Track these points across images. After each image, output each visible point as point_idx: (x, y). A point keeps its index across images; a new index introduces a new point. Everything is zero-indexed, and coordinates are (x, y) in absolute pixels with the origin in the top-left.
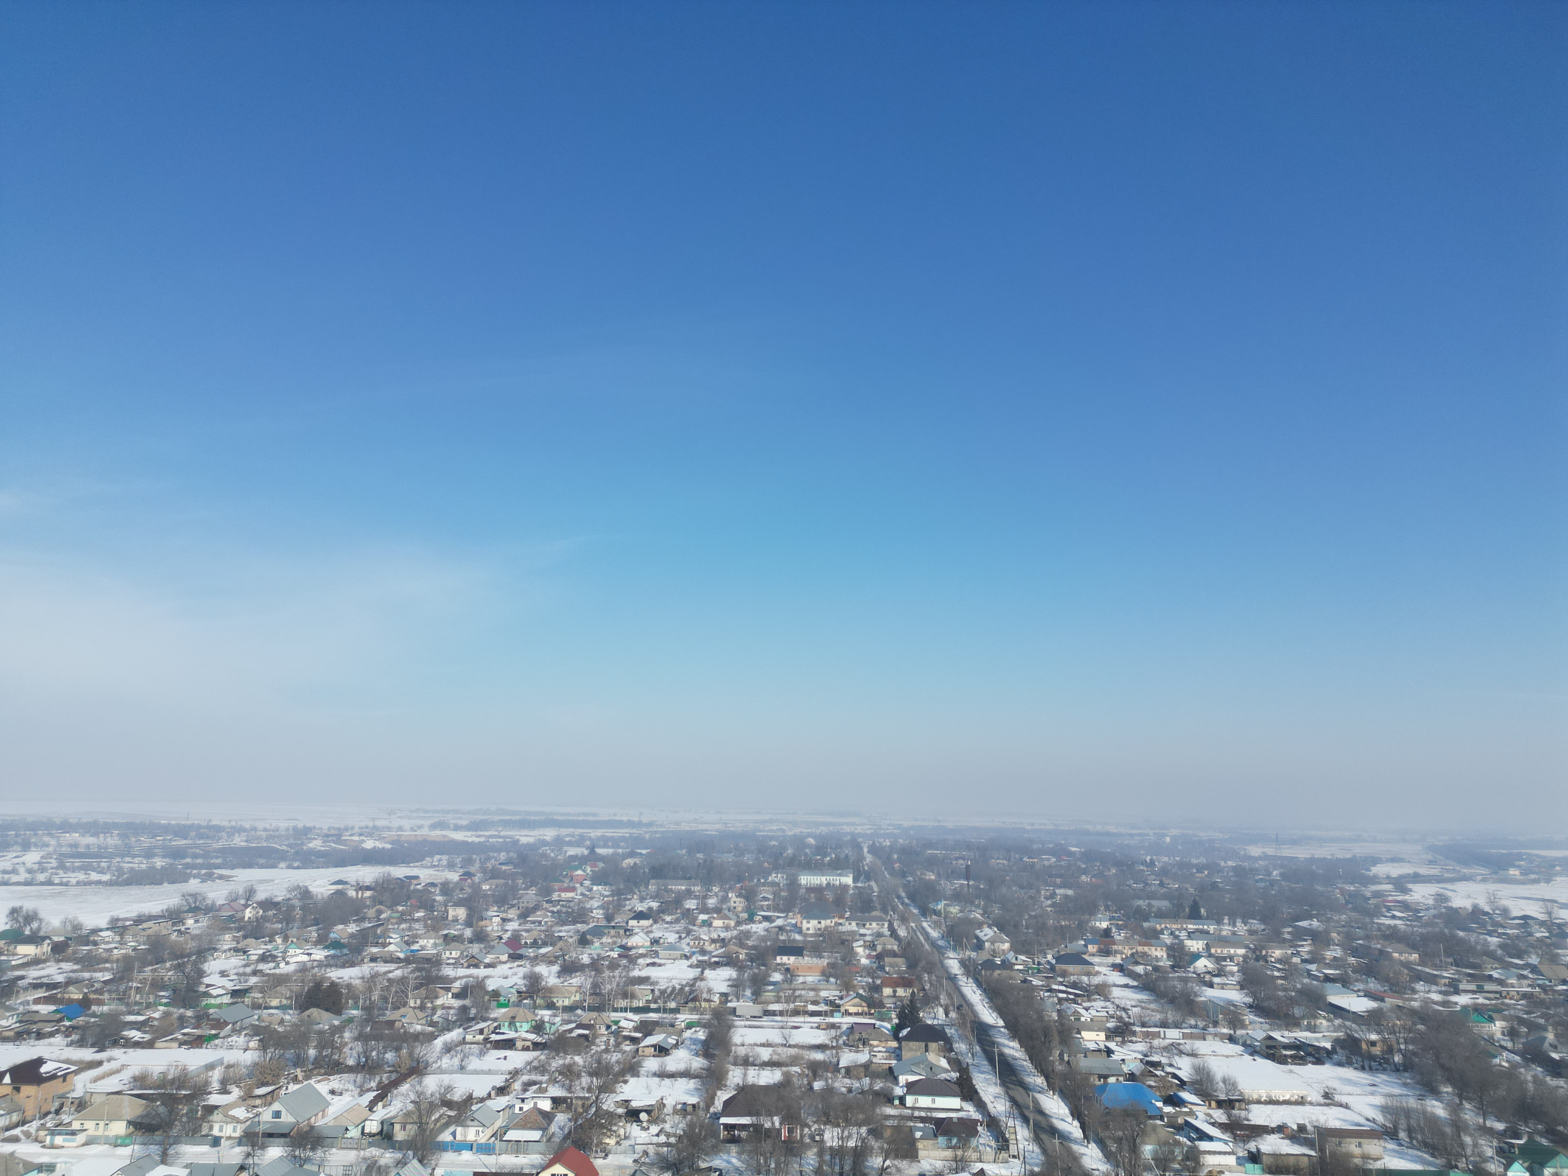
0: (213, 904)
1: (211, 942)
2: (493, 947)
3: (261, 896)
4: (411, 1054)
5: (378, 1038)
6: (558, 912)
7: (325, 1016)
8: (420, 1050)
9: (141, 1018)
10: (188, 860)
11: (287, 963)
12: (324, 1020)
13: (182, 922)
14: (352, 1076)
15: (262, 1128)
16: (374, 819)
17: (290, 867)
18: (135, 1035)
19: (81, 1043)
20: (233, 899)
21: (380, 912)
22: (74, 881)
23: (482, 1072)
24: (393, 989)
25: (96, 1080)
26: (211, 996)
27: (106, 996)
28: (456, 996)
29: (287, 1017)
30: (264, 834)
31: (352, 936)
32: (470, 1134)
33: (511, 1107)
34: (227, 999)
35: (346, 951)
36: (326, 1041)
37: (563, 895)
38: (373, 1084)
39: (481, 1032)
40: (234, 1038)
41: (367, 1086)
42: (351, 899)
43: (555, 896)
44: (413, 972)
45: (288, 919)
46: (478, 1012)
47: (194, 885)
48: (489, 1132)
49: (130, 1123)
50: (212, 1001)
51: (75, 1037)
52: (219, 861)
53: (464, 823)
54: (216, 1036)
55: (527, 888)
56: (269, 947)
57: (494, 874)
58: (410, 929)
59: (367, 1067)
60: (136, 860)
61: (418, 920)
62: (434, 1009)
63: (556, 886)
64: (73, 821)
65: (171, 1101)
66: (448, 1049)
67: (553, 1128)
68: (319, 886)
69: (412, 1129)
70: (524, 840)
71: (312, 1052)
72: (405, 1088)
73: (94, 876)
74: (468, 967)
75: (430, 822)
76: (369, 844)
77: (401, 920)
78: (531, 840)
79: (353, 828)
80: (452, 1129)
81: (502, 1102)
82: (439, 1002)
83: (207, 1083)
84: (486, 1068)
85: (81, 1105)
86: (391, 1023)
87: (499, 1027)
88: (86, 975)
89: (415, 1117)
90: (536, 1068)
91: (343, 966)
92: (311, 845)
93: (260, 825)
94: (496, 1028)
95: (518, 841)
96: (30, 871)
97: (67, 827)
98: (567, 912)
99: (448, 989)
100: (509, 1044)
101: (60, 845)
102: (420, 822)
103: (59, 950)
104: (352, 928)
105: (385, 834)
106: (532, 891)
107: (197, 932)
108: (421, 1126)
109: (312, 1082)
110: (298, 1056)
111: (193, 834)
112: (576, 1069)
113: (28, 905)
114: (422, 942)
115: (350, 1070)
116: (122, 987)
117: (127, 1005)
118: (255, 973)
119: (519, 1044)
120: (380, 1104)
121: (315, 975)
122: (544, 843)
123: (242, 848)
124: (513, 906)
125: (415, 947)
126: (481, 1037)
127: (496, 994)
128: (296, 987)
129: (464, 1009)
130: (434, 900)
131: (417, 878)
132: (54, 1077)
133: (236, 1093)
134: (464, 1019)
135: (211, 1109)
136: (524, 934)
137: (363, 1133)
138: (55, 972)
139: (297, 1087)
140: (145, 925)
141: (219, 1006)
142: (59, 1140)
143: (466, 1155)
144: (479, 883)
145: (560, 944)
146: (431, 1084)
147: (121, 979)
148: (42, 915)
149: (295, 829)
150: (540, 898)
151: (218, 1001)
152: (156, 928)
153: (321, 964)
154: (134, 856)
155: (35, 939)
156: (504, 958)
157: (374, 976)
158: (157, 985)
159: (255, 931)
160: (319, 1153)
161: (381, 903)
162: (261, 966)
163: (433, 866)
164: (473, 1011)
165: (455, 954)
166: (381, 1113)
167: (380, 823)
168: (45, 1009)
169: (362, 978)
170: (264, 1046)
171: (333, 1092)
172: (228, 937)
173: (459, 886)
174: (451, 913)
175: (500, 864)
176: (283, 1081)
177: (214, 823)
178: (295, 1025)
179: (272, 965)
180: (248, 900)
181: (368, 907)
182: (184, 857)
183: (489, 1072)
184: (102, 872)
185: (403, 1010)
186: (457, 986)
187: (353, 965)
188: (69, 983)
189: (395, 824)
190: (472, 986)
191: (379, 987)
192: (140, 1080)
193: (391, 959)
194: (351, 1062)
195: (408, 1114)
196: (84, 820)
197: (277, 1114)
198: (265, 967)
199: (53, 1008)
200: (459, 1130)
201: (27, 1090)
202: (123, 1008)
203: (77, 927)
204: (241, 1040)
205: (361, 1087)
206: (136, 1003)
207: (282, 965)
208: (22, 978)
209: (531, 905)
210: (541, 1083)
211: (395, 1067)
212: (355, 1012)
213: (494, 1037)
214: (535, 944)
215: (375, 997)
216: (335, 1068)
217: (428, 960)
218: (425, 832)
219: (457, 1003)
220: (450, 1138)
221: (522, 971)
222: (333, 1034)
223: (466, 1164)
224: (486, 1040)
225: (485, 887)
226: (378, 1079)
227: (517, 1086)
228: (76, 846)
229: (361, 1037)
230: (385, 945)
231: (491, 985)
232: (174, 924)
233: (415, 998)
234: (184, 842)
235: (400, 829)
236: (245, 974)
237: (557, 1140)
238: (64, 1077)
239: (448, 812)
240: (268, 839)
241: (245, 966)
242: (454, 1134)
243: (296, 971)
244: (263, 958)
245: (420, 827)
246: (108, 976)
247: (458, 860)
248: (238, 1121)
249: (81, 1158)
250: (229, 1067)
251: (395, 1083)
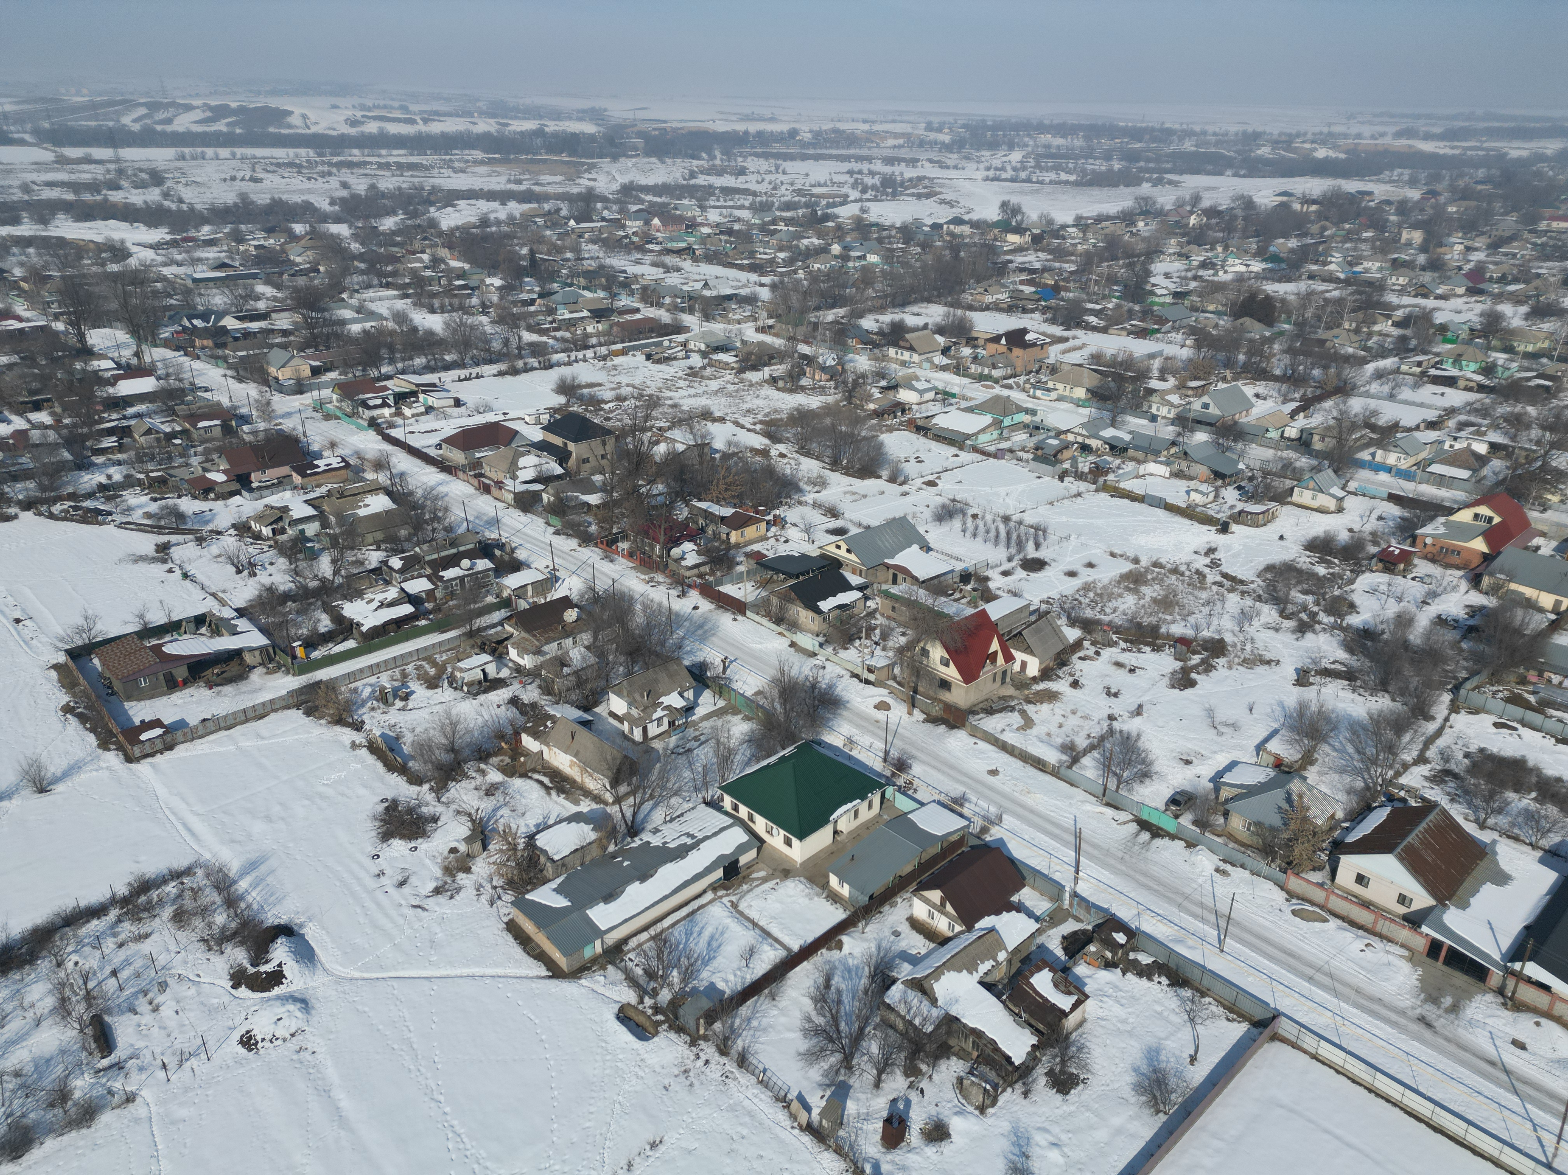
0: (1162, 209)
1: (1158, 245)
2: (1449, 278)
3: (1206, 204)
4: (1339, 375)
5: (1307, 354)
6: (1542, 244)
7: (1258, 326)
8: (1349, 372)
9: (1098, 307)
10: (1142, 164)
11: (1226, 272)
12: (1256, 330)
13: (1134, 224)
14: (1277, 385)
15: (1192, 415)
16: (1329, 125)
17: (1236, 175)
18: (1093, 320)
19: (1053, 321)
20: (1180, 204)
21: (1324, 229)
22: (1047, 180)
23: (1413, 404)
24: (1329, 309)
25: (1064, 352)
26: (1155, 294)
27: (1072, 285)
28: (1396, 324)
29: (1222, 323)
30: (1213, 139)
31: (1292, 251)
32: (1392, 459)
33: (1441, 442)
34: (1169, 300)
35: (1284, 266)
36: (1256, 349)
37: (1555, 224)
38: (1297, 395)
39: (1419, 364)
40: (1173, 335)
41: (1290, 396)
42: (1295, 213)
43: (1543, 226)
44: (1352, 294)
45: (1229, 229)
46: (1419, 344)
47: (1145, 189)
48: (1412, 461)
49: (1088, 390)
50: (1157, 299)
51: (1049, 315)
52: (1169, 166)
53: (1438, 130)
54: (1158, 331)
55: (1506, 214)
56: (1210, 254)
57: (1465, 195)
58: (1355, 249)
59: (1291, 379)
60: (1098, 162)
61: (1365, 240)
62: (1370, 335)
63: (1547, 212)
64: (1046, 122)
65: (1119, 379)
66: (1379, 375)
67: (1486, 471)
68: (1264, 197)
69: (1330, 442)
70: (1514, 154)
71: (1242, 357)
72: (1328, 404)
73: (1063, 176)
74: (1416, 296)
75: (1392, 129)
76: (1321, 153)
77: (1346, 239)
78: (1525, 153)
79: (1305, 134)
80: (1372, 450)
81: (1432, 435)
82: (1376, 328)
83: (1148, 370)
84: (1418, 400)
85: (1054, 370)
86: (1322, 342)
87: (1441, 362)
88: (1057, 265)
89: (1335, 433)
90: (1477, 410)
91: (1279, 281)
92: (1259, 152)
93: (1211, 129)
94: (1437, 363)
95: (1506, 154)
96: (1014, 169)
97: (1042, 128)
98: (1553, 246)
99: (1389, 317)
100: (1450, 382)
101: (1036, 146)
102: (1381, 129)
103: (1037, 240)
104: (1293, 243)
105: (1341, 142)
106: (1512, 218)
107: (1147, 234)
108: (1341, 441)
109: (1239, 383)
110: (1229, 359)
111: (1147, 137)
112: (1526, 419)
113: (1014, 200)
114: (1367, 264)
115: (1275, 379)
116: (1084, 279)
117: (1088, 294)
118: (1195, 278)
119: (1461, 383)
120: (1302, 415)
121: (1250, 286)
122: (1541, 158)
123: (1192, 154)
124: (1483, 233)
125: (1358, 269)
126: (1419, 370)
127: (1443, 328)
128: (1232, 295)
129: (1403, 339)
130: (1387, 220)
131: (1370, 193)
132: (1034, 345)
133: (1172, 382)
134: (1402, 348)
135: (1151, 392)
136: (1491, 266)
137: (1282, 436)
138: (1034, 259)
139: (1225, 386)
140: (1103, 225)
141: (1163, 305)
142: (1039, 393)
143: (1383, 476)
144: (1445, 204)
145: (1537, 282)
146: (1356, 405)
147: (1083, 271)
148: (1024, 209)
149: (1245, 133)
150: (1521, 227)
151: (1162, 300)
152: (1112, 228)
153: (1258, 276)
154: (1095, 159)
155: (1019, 230)
156: (1461, 290)
157: (1310, 294)
158: (1112, 280)
159: (1198, 238)
160: (1240, 446)
161: (1327, 219)
162: (1201, 272)
163: (1391, 182)
164: (1413, 343)
165: (1402, 280)
166: (1301, 421)
167: (1336, 129)
168: (1028, 290)
169: (1298, 294)
170: (1198, 346)
171: (1257, 396)
172: (1173, 241)
173: (1419, 206)
174: (1405, 235)
175: (1477, 183)
176: (1213, 378)
177: (1167, 126)
178: (1227, 330)
179: (1211, 272)
180: (1194, 206)
181: (1312, 222)
182: (1138, 161)
183: (1422, 405)
184: (1069, 172)
185: (1336, 331)
186: (1400, 313)
187: (1289, 280)
188: (1045, 270)
189: (1354, 130)
190: (1417, 317)
191: (1314, 305)
192: (1096, 358)
193: (1330, 279)
194: (1277, 372)
195: (1328, 428)
196: (1055, 122)
197: (1206, 406)
198: (1206, 274)
199: (1033, 289)
200: (1379, 453)
201: (1017, 351)
202: (1084, 296)
203: (1050, 222)
204: (1179, 337)
205: (1285, 396)
206: (1095, 294)
207: (1221, 273)
208: (1011, 262)
209: (1507, 234)
210: (1480, 426)
211: (1321, 385)
212: (1286, 326)
213: (1433, 372)
214: (1503, 280)
215: (1309, 314)
216: (1261, 374)
217: (1370, 284)
218: (1387, 140)
219: (1396, 332)
220: (1369, 458)
221: (1479, 308)
222: (1263, 344)
223: (1382, 484)
224: (1423, 374)
225: (1452, 209)
226: (1302, 391)
227: (1452, 423)
228: (1048, 146)
229: (1289, 350)
230: (1325, 263)
231: (1439, 318)
232: (1127, 226)
233: (1351, 321)
234: (1139, 145)
235: (1359, 136)
236: (1186, 278)
237: (1488, 483)
238: (1042, 345)
239: (1418, 117)
240: (1218, 143)
241: (1187, 270)
242: (1373, 455)
243: (1233, 281)
244: (1204, 265)
245: (1383, 135)
246: (1073, 268)
247: (1423, 176)
248: (1171, 404)
249: (1054, 409)
250: (1167, 359)
251: (1320, 399)
